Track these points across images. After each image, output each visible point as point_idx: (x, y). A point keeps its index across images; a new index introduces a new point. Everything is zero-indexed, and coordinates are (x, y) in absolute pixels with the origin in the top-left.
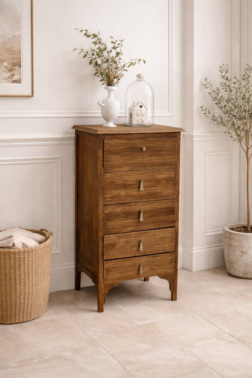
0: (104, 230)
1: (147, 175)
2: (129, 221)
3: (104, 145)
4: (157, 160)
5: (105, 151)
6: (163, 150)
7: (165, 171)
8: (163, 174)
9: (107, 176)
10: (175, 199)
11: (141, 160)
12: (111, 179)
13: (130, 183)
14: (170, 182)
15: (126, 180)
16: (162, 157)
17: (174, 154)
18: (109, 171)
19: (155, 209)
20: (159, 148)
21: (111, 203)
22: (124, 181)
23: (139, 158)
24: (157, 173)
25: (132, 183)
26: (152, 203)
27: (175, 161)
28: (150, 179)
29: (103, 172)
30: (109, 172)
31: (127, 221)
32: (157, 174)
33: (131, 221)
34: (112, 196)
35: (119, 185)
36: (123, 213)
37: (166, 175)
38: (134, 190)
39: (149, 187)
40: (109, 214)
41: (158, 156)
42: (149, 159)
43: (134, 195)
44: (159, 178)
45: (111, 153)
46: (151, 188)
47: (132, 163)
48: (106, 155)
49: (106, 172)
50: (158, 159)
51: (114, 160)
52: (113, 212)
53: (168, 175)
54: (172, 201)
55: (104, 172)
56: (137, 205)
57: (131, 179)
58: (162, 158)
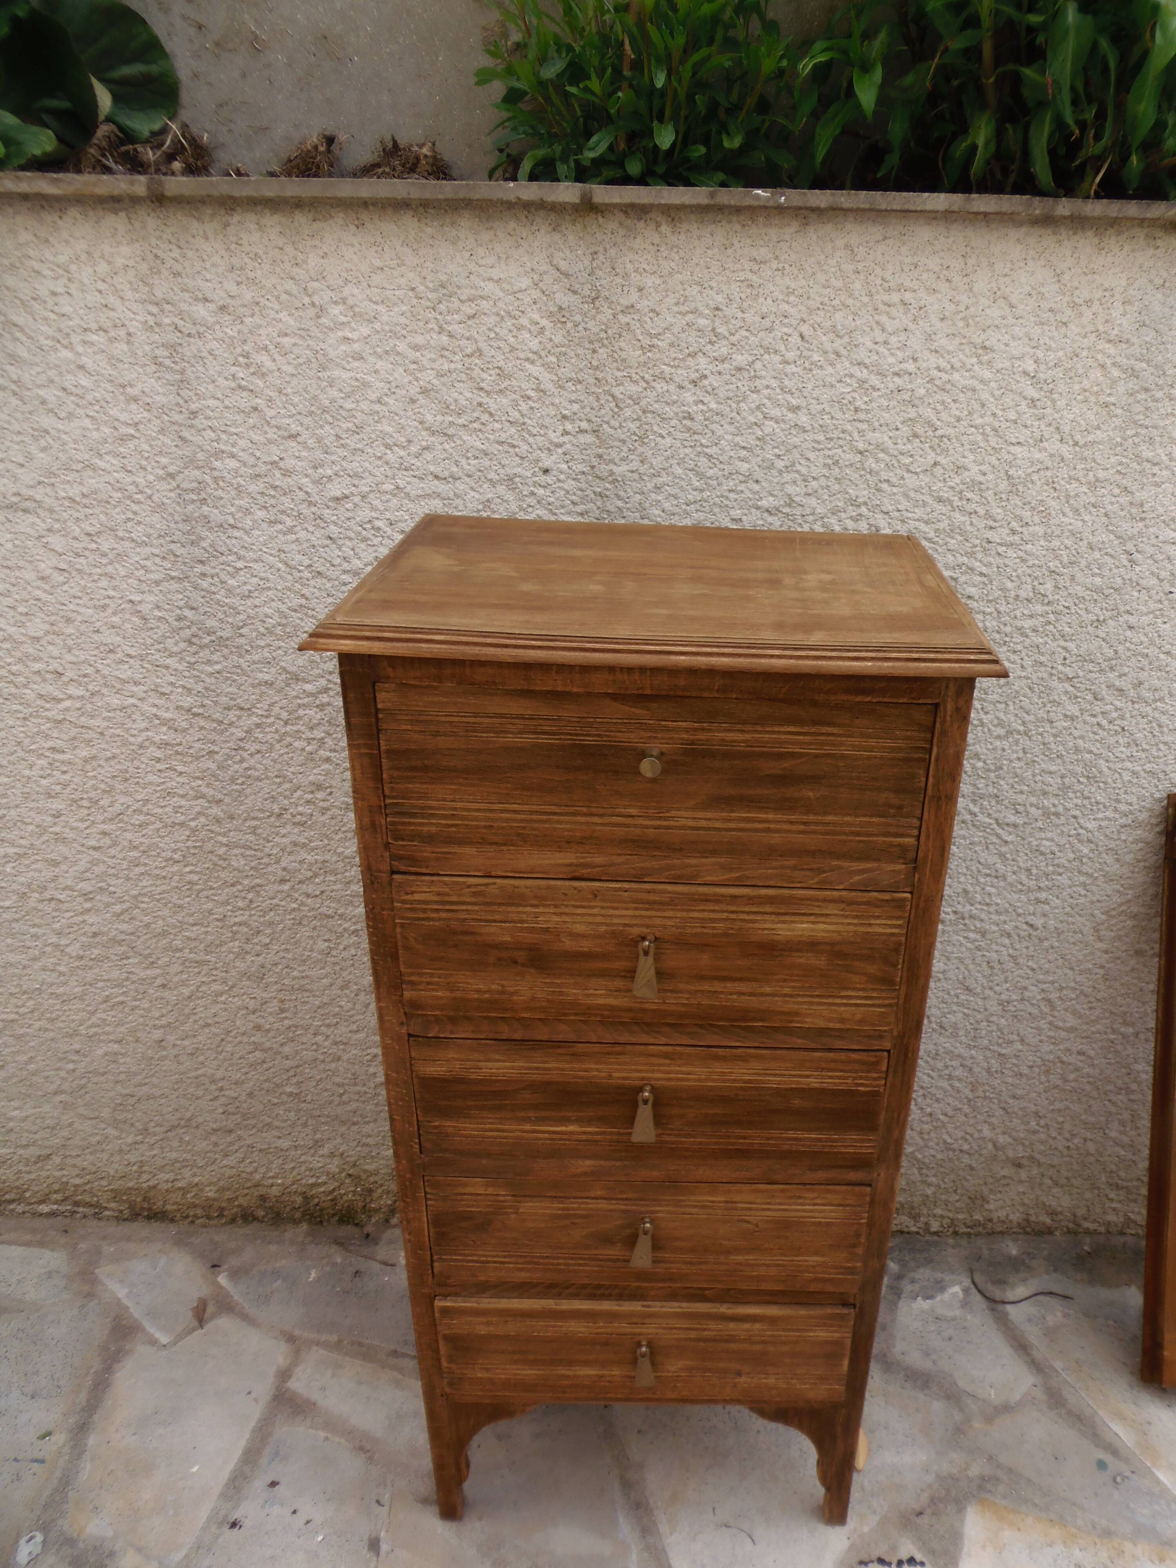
0: (421, 1152)
1: (696, 915)
2: (571, 1128)
3: (380, 716)
4: (768, 830)
5: (388, 752)
6: (814, 779)
7: (824, 900)
8: (812, 918)
9: (416, 897)
10: (889, 1051)
11: (647, 827)
12: (444, 915)
13: (568, 944)
14: (857, 963)
15: (547, 930)
16: (805, 818)
17: (900, 807)
18: (427, 867)
19: (741, 1088)
20: (787, 764)
21: (451, 1032)
22: (532, 930)
23: (633, 811)
24: (768, 908)
25: (586, 946)
26: (724, 1059)
27: (899, 845)
28: (714, 935)
29: (386, 867)
30: (424, 871)
31: (563, 1129)
32: (767, 917)
33: (585, 1133)
34: (455, 998)
35: (498, 946)
36: (533, 1086)
37: (831, 928)
38: (603, 982)
39: (702, 978)
40: (443, 1080)
41: (776, 810)
42: (703, 823)
43: (599, 1007)
44: (776, 938)
45: (426, 769)
46: (718, 986)
47: (584, 838)
48: (396, 773)
49: (403, 868)
50: (772, 826)
51: (455, 809)
52: (473, 1076)
53: (852, 928)
54: (863, 1063)
55: (393, 872)
56: (623, 1059)
57: (580, 928)
58: (805, 823)
